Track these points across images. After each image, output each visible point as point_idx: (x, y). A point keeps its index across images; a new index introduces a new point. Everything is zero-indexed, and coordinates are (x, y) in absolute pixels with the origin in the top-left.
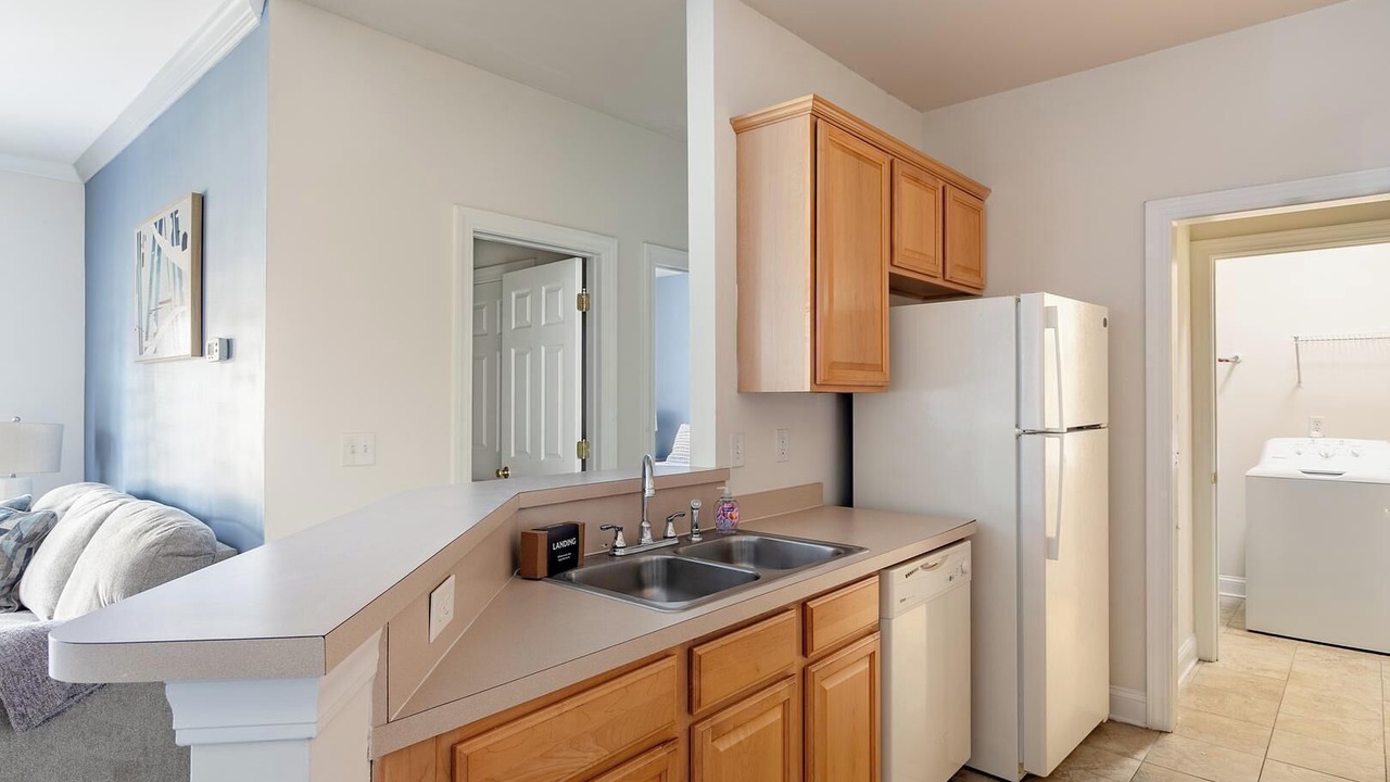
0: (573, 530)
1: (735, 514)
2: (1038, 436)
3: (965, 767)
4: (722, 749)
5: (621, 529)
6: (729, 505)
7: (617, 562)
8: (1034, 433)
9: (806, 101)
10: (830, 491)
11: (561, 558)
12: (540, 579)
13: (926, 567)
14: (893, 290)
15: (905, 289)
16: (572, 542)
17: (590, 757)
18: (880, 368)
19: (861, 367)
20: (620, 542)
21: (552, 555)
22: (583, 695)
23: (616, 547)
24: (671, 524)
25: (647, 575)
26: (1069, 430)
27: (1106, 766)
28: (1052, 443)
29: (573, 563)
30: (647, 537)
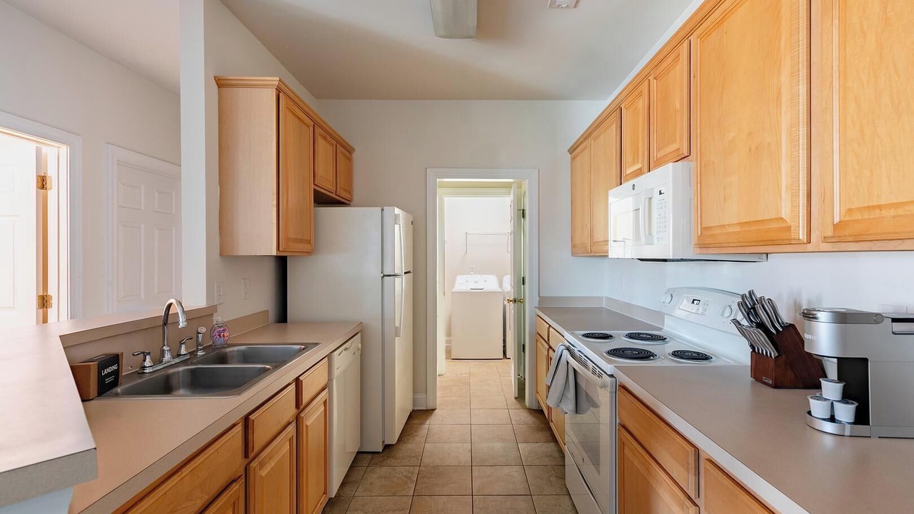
0: (115, 359)
1: (226, 334)
2: (392, 277)
3: (359, 453)
4: (263, 475)
5: (149, 354)
6: (222, 329)
7: (146, 378)
8: (390, 276)
9: (275, 80)
10: (272, 315)
11: (108, 381)
12: (92, 399)
13: (346, 349)
14: (315, 201)
15: (323, 200)
16: (115, 367)
17: (199, 503)
18: (309, 242)
19: (301, 241)
20: (148, 363)
21: (101, 379)
22: (192, 463)
23: (145, 367)
24: (183, 346)
25: (174, 382)
26: (405, 273)
27: (416, 431)
28: (398, 280)
29: (115, 384)
30: (167, 357)
